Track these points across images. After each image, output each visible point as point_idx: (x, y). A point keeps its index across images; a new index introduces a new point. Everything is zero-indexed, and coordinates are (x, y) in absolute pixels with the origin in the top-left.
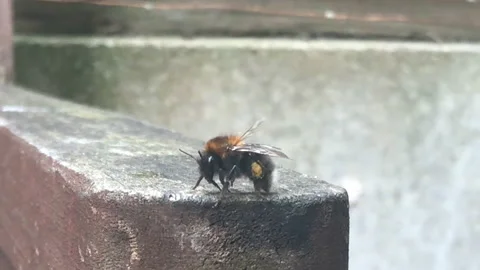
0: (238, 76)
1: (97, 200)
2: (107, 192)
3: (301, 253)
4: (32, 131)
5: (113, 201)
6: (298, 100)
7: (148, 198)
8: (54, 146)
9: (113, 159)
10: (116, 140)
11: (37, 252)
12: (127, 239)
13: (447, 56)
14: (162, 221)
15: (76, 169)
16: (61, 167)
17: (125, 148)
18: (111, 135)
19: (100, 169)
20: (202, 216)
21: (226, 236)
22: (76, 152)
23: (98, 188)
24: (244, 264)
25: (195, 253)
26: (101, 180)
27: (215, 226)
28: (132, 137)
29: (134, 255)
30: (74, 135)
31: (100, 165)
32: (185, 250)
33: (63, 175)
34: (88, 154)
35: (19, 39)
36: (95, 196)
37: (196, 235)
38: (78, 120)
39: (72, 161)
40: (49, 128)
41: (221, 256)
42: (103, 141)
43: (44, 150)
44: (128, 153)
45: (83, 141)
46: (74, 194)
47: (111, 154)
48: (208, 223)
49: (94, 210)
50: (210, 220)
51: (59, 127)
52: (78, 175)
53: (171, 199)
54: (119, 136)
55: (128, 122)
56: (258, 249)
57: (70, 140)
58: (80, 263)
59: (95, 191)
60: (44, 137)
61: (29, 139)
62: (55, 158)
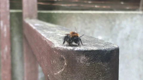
0: (79, 18)
1: (55, 49)
2: (58, 47)
3: (109, 63)
4: (40, 30)
5: (60, 50)
6: (90, 22)
7: (69, 49)
8: (45, 34)
9: (58, 37)
10: (59, 32)
11: (41, 58)
12: (64, 60)
13: (117, 14)
14: (73, 55)
15: (50, 40)
16: (46, 39)
17: (60, 34)
18: (57, 31)
19: (56, 40)
20: (83, 54)
21: (90, 59)
22: (50, 35)
23: (56, 46)
24: (94, 66)
25: (81, 63)
26: (56, 43)
27: (87, 56)
28: (62, 31)
29: (65, 64)
30: (49, 31)
31: (56, 39)
32: (79, 63)
33: (47, 41)
34: (53, 36)
35: (39, 11)
36: (55, 48)
37: (82, 59)
38: (50, 27)
39: (49, 38)
40: (44, 29)
41: (88, 64)
42: (55, 32)
43: (43, 35)
44: (62, 35)
45: (51, 32)
46: (50, 47)
47: (58, 36)
48: (85, 56)
49: (55, 52)
50: (85, 55)
51: (46, 29)
52: (50, 42)
53: (75, 50)
54: (59, 31)
55: (60, 27)
56: (98, 62)
57: (48, 32)
58: (51, 64)
59: (55, 47)
60: (43, 31)
61: (39, 32)
62: (45, 37)
